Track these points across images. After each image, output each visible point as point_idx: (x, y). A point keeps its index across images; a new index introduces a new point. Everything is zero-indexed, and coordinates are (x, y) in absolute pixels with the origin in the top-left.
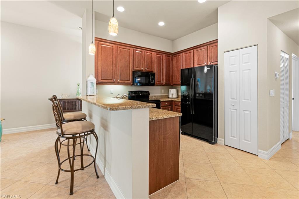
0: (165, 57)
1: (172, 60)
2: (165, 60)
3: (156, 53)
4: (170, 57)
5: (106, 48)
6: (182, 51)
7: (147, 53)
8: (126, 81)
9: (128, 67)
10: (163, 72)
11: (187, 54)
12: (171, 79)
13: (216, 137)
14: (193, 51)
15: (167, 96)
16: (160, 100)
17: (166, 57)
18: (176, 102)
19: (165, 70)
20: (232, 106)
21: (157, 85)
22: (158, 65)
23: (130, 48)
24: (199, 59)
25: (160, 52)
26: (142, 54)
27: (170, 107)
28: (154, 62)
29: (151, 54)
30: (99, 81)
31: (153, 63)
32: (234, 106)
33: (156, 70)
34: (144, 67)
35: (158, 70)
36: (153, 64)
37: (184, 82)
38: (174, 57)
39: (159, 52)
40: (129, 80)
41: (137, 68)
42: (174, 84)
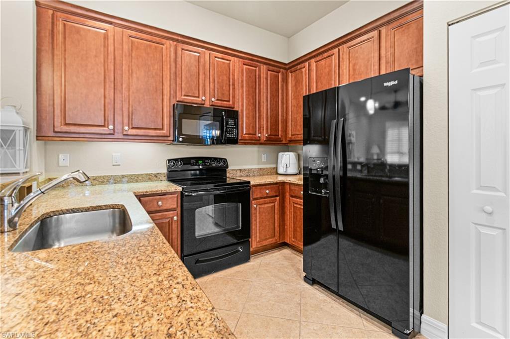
0: (267, 74)
1: (285, 80)
2: (267, 79)
3: (241, 60)
4: (280, 74)
5: (82, 32)
6: (308, 57)
7: (216, 57)
8: (152, 133)
9: (159, 92)
10: (262, 109)
11: (323, 62)
12: (283, 127)
13: (417, 313)
14: (339, 50)
15: (275, 169)
16: (249, 182)
17: (269, 72)
18: (293, 188)
19: (267, 105)
20: (485, 215)
21: (245, 144)
22: (248, 91)
23: (164, 41)
24: (354, 70)
25: (252, 60)
26: (202, 60)
27: (278, 198)
28: (236, 83)
29: (228, 62)
30: (56, 130)
31: (234, 85)
32: (490, 214)
33: (241, 105)
34: (208, 95)
35: (248, 104)
36: (234, 89)
37: (314, 136)
38: (290, 74)
39: (250, 57)
40: (162, 129)
41: (185, 95)
42: (291, 141)
